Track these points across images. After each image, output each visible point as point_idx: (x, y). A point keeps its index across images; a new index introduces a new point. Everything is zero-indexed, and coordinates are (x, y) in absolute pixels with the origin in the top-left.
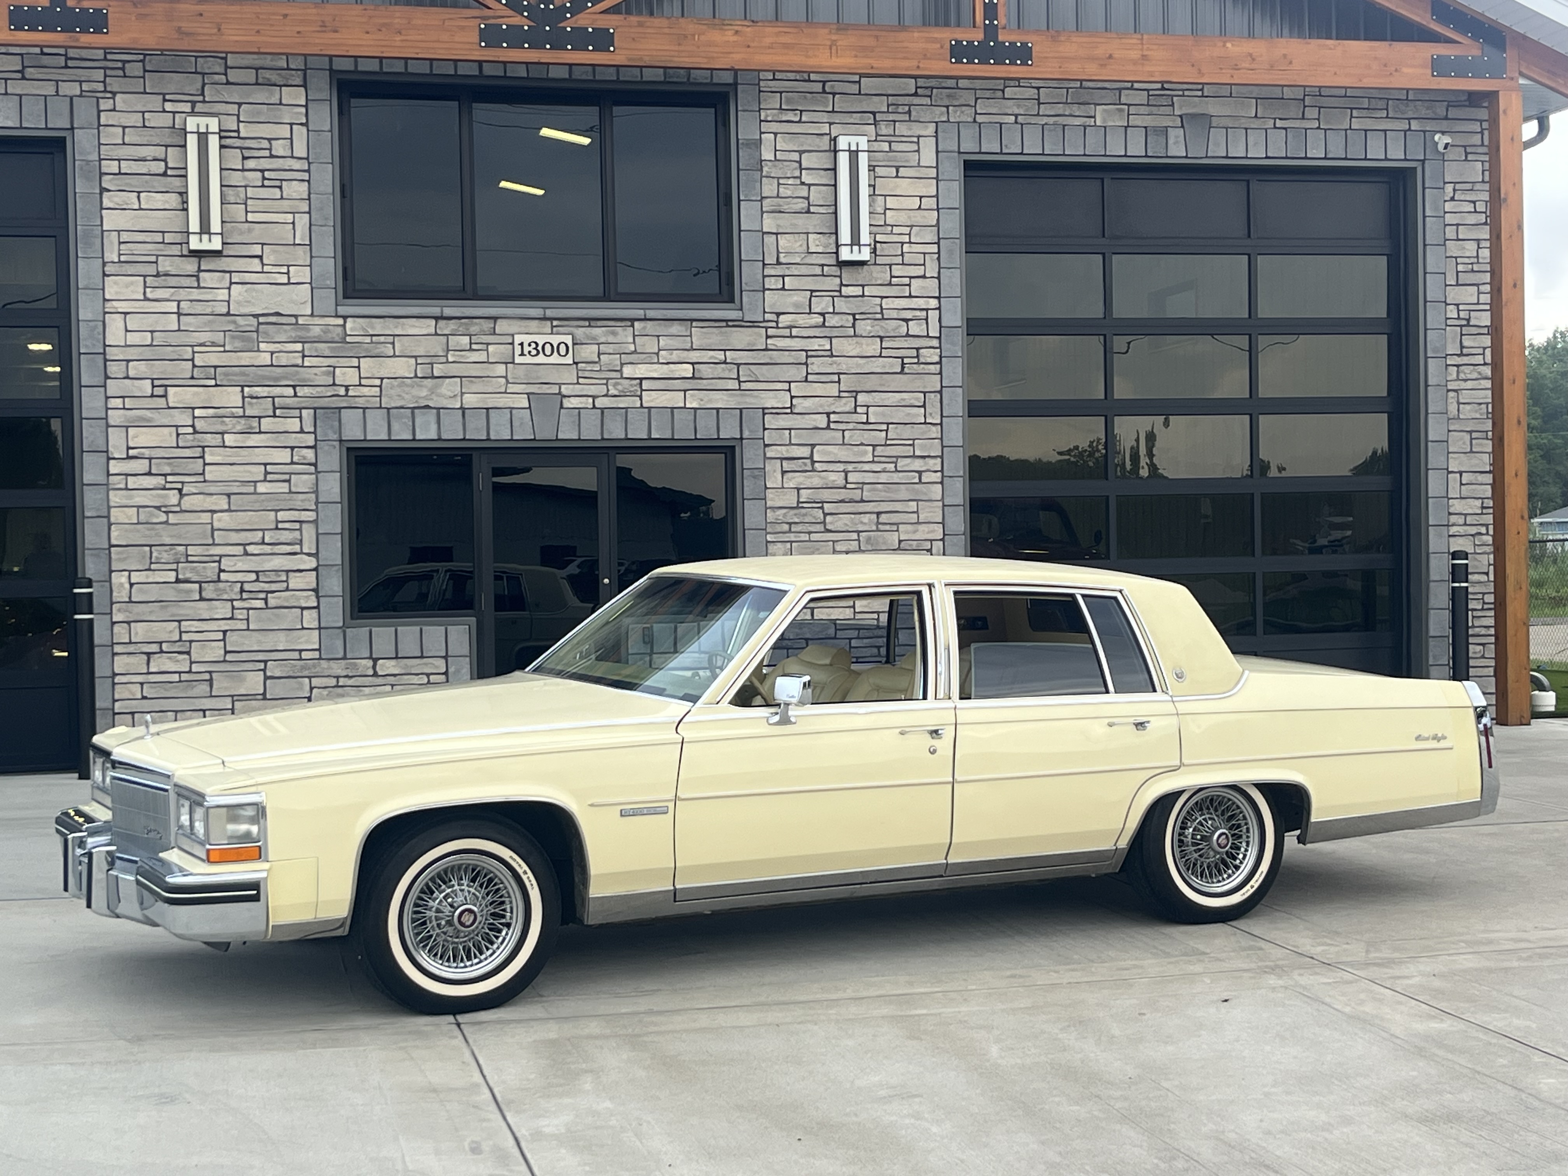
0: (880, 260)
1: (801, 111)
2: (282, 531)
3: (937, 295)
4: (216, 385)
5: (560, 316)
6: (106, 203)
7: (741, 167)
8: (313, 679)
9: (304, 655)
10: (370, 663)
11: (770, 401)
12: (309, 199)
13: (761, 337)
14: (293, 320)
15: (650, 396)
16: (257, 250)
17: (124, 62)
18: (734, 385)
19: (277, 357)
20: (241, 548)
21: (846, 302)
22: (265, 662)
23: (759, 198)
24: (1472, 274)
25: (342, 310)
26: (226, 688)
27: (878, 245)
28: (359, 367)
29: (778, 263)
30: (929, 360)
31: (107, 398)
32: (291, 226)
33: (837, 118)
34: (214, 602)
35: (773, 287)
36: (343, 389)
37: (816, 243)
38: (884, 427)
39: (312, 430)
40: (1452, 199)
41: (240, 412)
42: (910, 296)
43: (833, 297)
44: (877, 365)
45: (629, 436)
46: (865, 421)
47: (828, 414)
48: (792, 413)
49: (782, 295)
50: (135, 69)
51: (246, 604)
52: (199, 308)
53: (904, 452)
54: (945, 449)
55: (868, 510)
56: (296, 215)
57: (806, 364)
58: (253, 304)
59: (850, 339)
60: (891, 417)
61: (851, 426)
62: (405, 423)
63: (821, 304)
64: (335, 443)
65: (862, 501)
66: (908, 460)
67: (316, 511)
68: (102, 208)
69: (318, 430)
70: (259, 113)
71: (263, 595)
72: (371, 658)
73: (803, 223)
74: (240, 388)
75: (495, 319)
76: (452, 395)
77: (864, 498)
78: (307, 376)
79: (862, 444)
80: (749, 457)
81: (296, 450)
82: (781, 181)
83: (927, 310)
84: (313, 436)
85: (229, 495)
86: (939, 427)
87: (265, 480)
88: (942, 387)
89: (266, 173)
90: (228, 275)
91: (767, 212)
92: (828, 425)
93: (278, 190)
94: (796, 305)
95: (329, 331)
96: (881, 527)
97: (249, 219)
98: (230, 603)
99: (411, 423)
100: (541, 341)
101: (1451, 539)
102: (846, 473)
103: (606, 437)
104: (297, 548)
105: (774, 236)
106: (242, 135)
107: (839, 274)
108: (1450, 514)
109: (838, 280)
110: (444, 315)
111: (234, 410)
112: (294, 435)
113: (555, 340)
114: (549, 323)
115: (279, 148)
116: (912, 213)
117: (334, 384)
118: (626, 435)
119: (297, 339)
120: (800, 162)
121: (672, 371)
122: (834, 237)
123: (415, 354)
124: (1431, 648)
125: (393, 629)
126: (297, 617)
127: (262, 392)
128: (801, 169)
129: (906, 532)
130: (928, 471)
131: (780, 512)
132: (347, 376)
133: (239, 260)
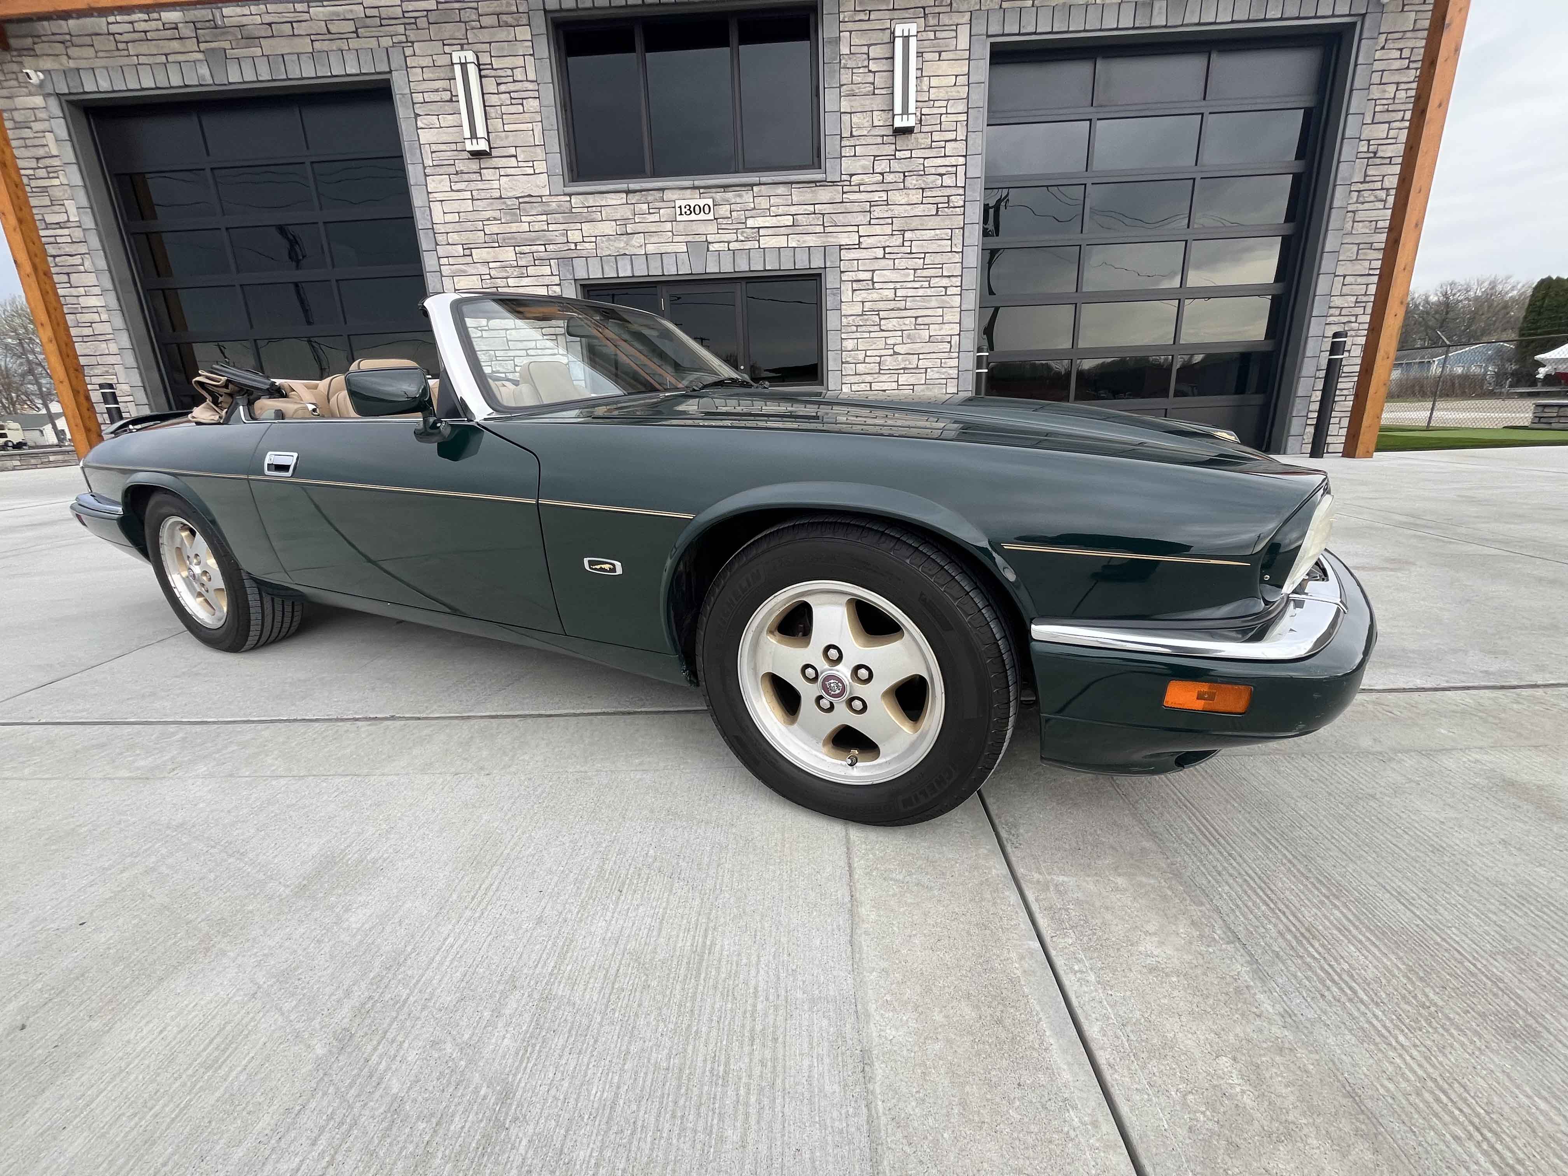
0: (924, 129)
1: (870, 11)
3: (964, 154)
4: (499, 246)
5: (705, 186)
6: (420, 124)
7: (825, 61)
11: (844, 240)
12: (541, 111)
13: (839, 193)
14: (539, 200)
15: (764, 240)
16: (512, 151)
17: (416, 18)
18: (820, 229)
19: (532, 225)
21: (899, 163)
23: (839, 85)
24: (1386, 114)
25: (568, 190)
27: (923, 117)
28: (581, 230)
29: (852, 136)
30: (956, 205)
31: (439, 258)
32: (531, 132)
33: (896, 14)
35: (848, 155)
36: (573, 245)
37: (879, 119)
38: (923, 255)
39: (558, 273)
40: (1383, 48)
41: (515, 263)
42: (945, 156)
43: (890, 160)
44: (919, 210)
45: (752, 269)
46: (909, 251)
47: (884, 248)
48: (860, 248)
49: (854, 160)
50: (422, 22)
52: (483, 195)
53: (936, 273)
54: (964, 270)
55: (909, 315)
56: (534, 124)
57: (870, 212)
58: (515, 190)
59: (901, 191)
60: (928, 248)
61: (899, 256)
62: (612, 266)
63: (881, 166)
64: (572, 281)
65: (906, 309)
66: (937, 279)
68: (417, 128)
69: (561, 273)
70: (503, 49)
73: (869, 103)
74: (513, 248)
75: (662, 190)
76: (639, 245)
77: (907, 307)
78: (551, 237)
79: (907, 269)
80: (830, 281)
81: (550, 287)
82: (854, 71)
83: (956, 166)
84: (559, 277)
86: (961, 254)
88: (964, 224)
89: (512, 94)
90: (497, 170)
91: (844, 96)
92: (884, 256)
93: (520, 106)
94: (863, 167)
95: (561, 205)
96: (918, 327)
97: (506, 129)
99: (615, 266)
100: (693, 204)
101: (1327, 327)
102: (895, 289)
103: (736, 270)
105: (849, 115)
106: (495, 67)
107: (894, 140)
108: (1330, 307)
109: (893, 146)
110: (629, 189)
111: (511, 263)
112: (547, 277)
113: (701, 203)
114: (697, 191)
115: (519, 75)
116: (949, 89)
117: (568, 242)
118: (750, 268)
119: (543, 212)
120: (868, 54)
121: (779, 221)
122: (890, 110)
123: (614, 218)
127: (526, 249)
128: (869, 60)
129: (934, 330)
130: (952, 286)
131: (850, 318)
132: (575, 236)
133: (503, 159)
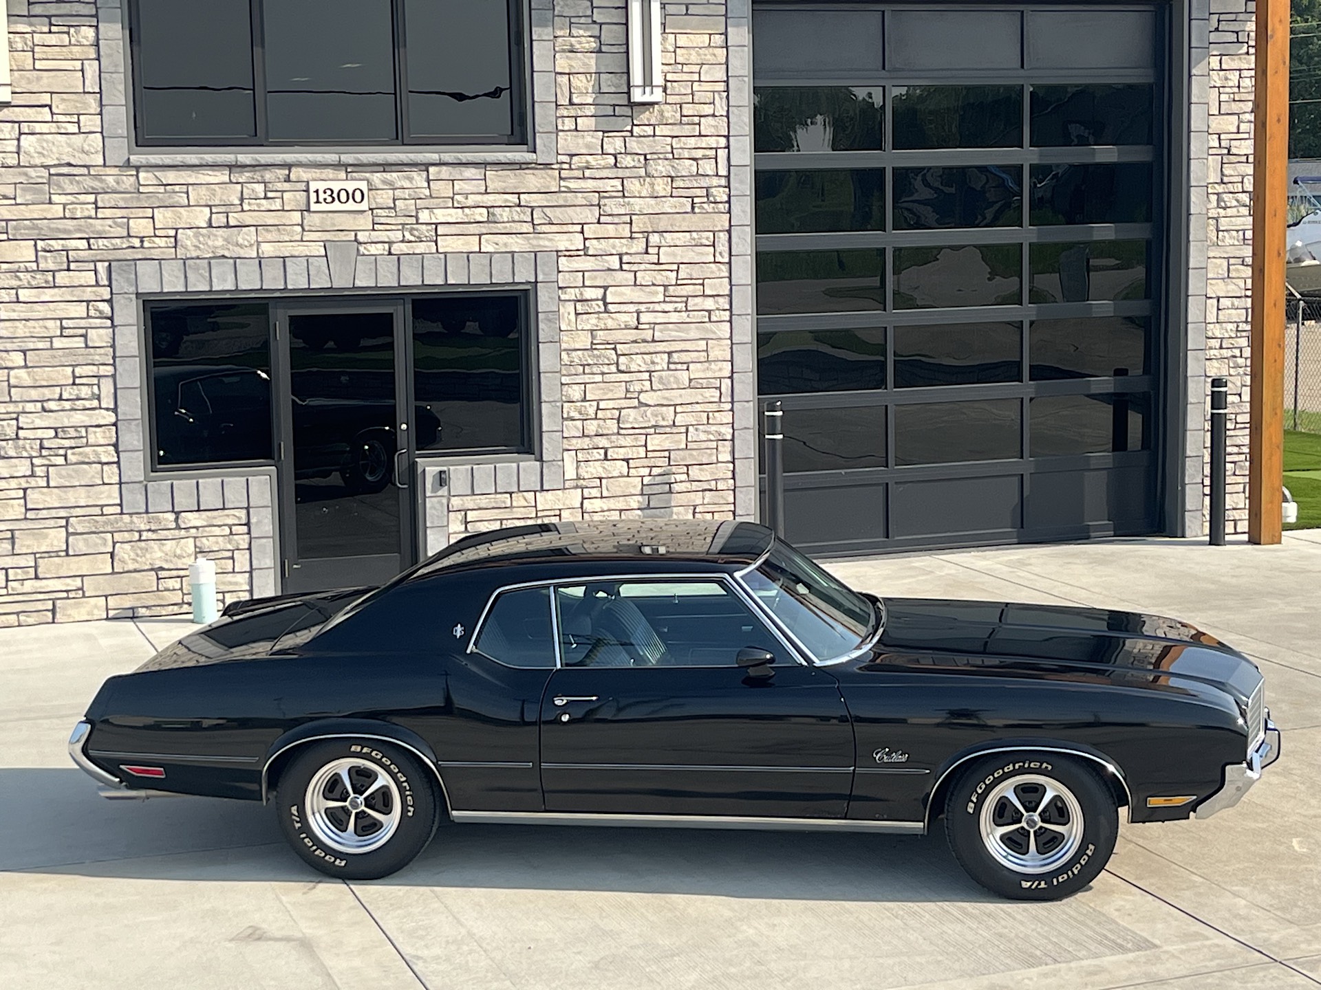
0: (670, 99)
2: (79, 387)
3: (726, 134)
4: (9, 239)
5: (356, 162)
7: (533, 7)
8: (115, 534)
9: (106, 510)
10: (171, 517)
11: (562, 243)
12: (97, 45)
13: (555, 179)
14: (87, 173)
15: (446, 240)
16: (45, 99)
18: (527, 228)
19: (69, 209)
20: (39, 405)
21: (638, 142)
22: (67, 519)
23: (552, 38)
24: (1233, 103)
25: (134, 159)
26: (28, 546)
27: (669, 84)
28: (153, 218)
29: (571, 104)
30: (718, 200)
32: (81, 73)
34: (13, 460)
35: (566, 128)
36: (138, 240)
37: (608, 83)
39: (106, 283)
40: (1217, 30)
41: (34, 266)
42: (700, 135)
43: (624, 137)
44: (668, 205)
45: (425, 283)
46: (656, 261)
47: (621, 256)
48: (586, 255)
49: (575, 136)
51: (47, 462)
53: (695, 291)
54: (733, 287)
55: (658, 349)
56: (85, 62)
57: (599, 205)
58: (44, 156)
59: (642, 180)
60: (682, 257)
61: (642, 267)
62: (201, 275)
63: (612, 145)
64: (131, 296)
65: (654, 341)
66: (698, 300)
67: (114, 365)
69: (114, 283)
71: (62, 452)
72: (173, 511)
73: (594, 62)
74: (33, 242)
75: (290, 165)
76: (246, 243)
77: (656, 339)
78: (100, 228)
79: (654, 285)
80: (544, 300)
81: (91, 304)
82: (573, 20)
83: (716, 149)
84: (109, 288)
85: (24, 352)
86: (727, 266)
87: (62, 336)
88: (730, 226)
89: (54, 20)
90: (17, 125)
91: (559, 52)
92: (621, 267)
93: (66, 36)
94: (587, 146)
95: (123, 182)
96: (672, 366)
97: (37, 67)
98: (29, 459)
99: (207, 274)
100: (336, 186)
101: (1208, 363)
102: (638, 313)
103: (402, 284)
104: (95, 403)
105: (567, 76)
107: (630, 114)
108: (1207, 338)
109: (630, 119)
110: (239, 163)
111: (27, 264)
112: (89, 289)
113: (350, 186)
114: (344, 170)
116: (701, 51)
117: (129, 236)
118: (423, 282)
119: (91, 190)
120: (592, 2)
121: (467, 215)
122: (625, 76)
123: (210, 203)
124: (1187, 467)
125: (195, 481)
126: (97, 473)
127: (56, 245)
128: (593, 8)
129: (697, 371)
130: (718, 309)
131: (574, 354)
132: (141, 226)
133: (27, 109)
